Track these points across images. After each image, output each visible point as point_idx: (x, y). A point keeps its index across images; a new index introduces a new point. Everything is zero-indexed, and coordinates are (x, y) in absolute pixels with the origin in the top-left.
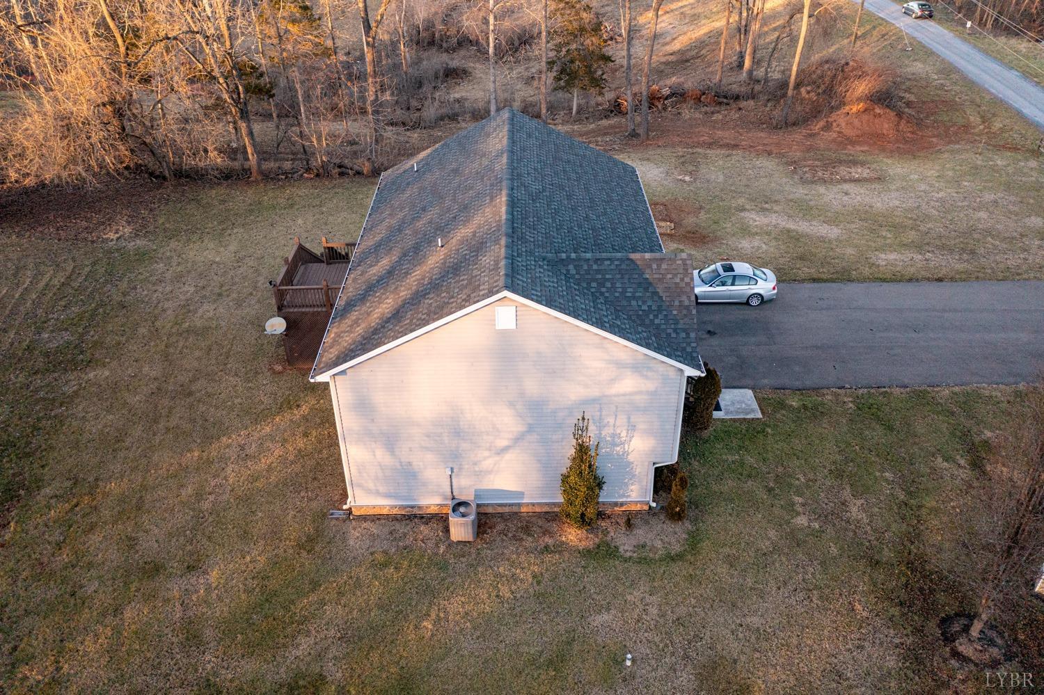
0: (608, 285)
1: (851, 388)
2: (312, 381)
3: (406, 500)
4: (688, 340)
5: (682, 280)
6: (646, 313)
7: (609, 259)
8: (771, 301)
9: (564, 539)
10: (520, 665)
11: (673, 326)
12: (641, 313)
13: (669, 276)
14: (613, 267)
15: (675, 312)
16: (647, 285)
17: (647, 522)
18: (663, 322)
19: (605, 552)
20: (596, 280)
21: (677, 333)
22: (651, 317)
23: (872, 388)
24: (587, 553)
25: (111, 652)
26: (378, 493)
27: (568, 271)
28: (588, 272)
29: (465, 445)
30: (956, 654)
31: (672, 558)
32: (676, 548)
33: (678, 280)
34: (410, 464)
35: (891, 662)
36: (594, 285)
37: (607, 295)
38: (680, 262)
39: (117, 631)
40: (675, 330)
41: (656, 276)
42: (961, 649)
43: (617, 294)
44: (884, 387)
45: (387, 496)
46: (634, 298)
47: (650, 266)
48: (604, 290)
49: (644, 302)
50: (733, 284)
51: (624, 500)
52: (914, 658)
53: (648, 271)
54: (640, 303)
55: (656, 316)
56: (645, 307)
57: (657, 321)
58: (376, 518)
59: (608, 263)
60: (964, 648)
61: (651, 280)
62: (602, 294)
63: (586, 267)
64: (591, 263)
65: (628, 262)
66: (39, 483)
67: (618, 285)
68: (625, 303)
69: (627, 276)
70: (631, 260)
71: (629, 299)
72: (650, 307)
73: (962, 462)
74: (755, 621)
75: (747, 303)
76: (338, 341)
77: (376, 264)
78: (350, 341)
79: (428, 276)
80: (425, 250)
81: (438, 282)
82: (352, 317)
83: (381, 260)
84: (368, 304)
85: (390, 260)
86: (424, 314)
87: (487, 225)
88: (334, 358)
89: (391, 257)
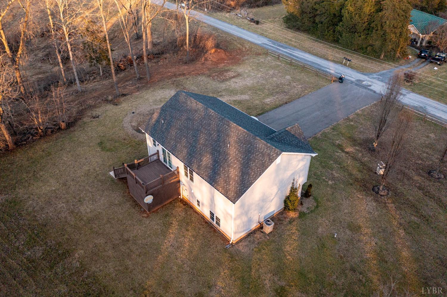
6: (297, 144)
9: (291, 217)
11: (304, 145)
13: (296, 131)
14: (284, 134)
15: (303, 141)
16: (293, 136)
18: (302, 144)
19: (303, 214)
20: (282, 140)
21: (306, 146)
24: (298, 218)
26: (241, 232)
27: (275, 140)
30: (381, 195)
31: (317, 207)
32: (315, 204)
34: (250, 217)
35: (374, 204)
36: (283, 141)
38: (296, 126)
41: (294, 132)
42: (381, 194)
43: (289, 142)
45: (243, 232)
46: (293, 141)
47: (291, 130)
48: (285, 142)
52: (377, 201)
53: (292, 132)
55: (300, 144)
56: (296, 142)
58: (241, 240)
59: (282, 133)
60: (382, 193)
61: (294, 134)
62: (286, 143)
63: (278, 137)
64: (279, 135)
65: (286, 132)
67: (288, 139)
68: (292, 143)
69: (288, 135)
70: (287, 130)
73: (340, 151)
76: (226, 189)
77: (201, 161)
78: (234, 187)
79: (238, 158)
80: (221, 150)
81: (246, 158)
82: (221, 181)
83: (201, 159)
84: (222, 174)
85: (208, 158)
86: (257, 169)
87: (241, 135)
88: (235, 195)
89: (206, 156)
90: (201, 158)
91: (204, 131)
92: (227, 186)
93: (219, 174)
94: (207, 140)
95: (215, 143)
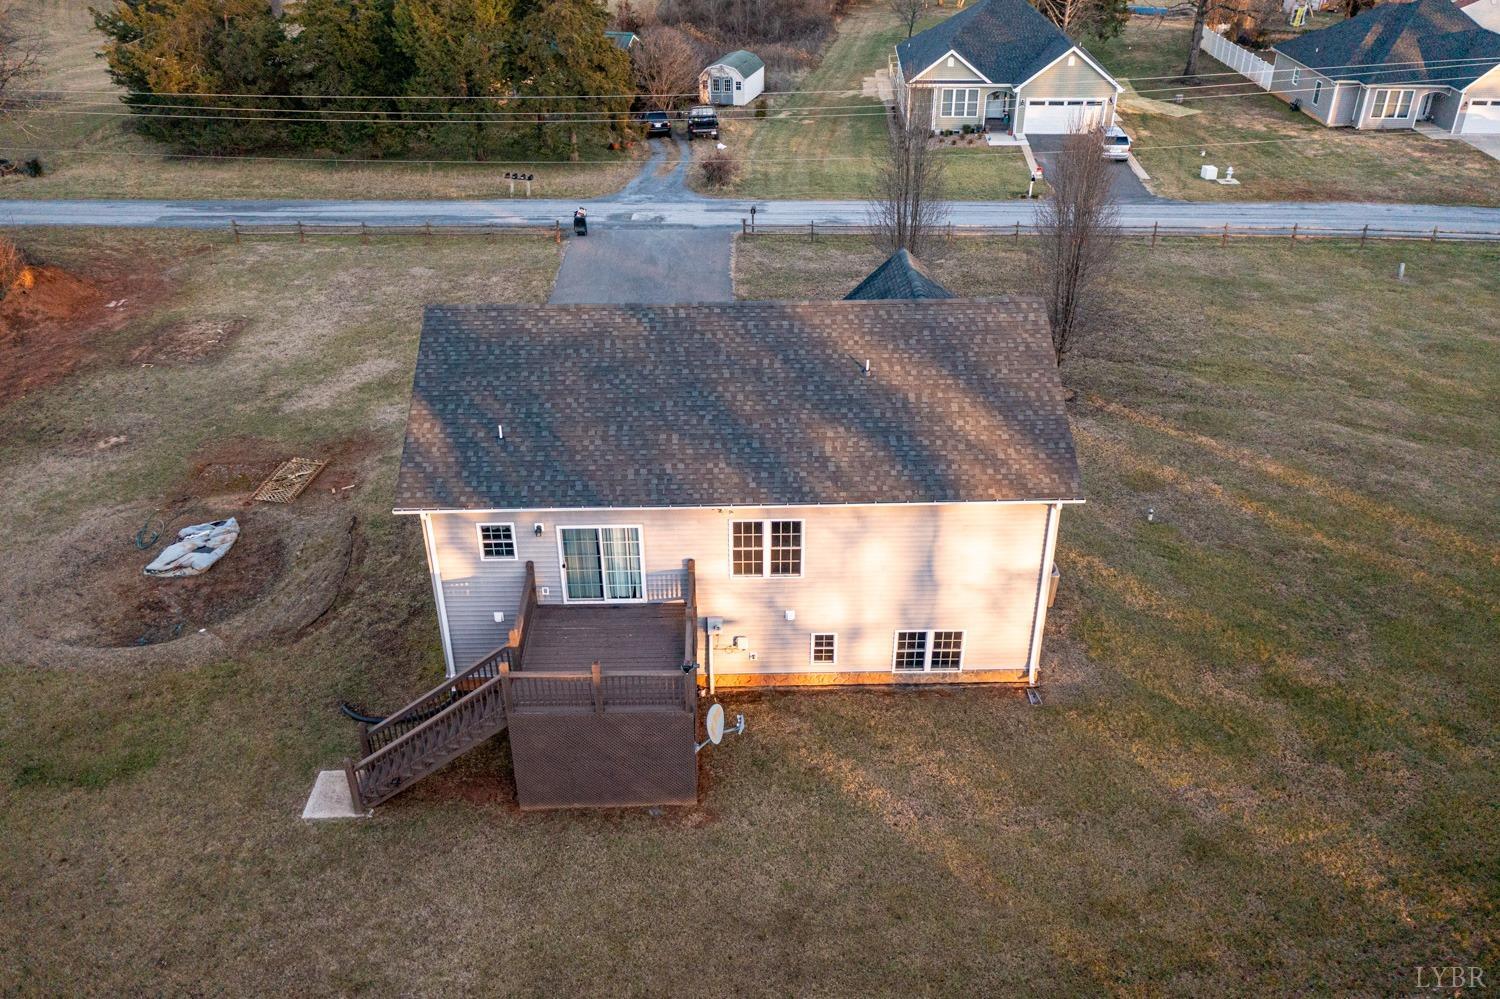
76: (1011, 482)
77: (824, 460)
78: (1024, 462)
79: (935, 381)
80: (851, 392)
81: (961, 367)
82: (965, 468)
83: (816, 454)
84: (944, 453)
85: (833, 440)
86: (1029, 375)
87: (861, 321)
88: (1055, 476)
89: (825, 438)
90: (810, 454)
91: (714, 376)
92: (1003, 471)
93: (936, 458)
94: (762, 395)
95: (805, 387)
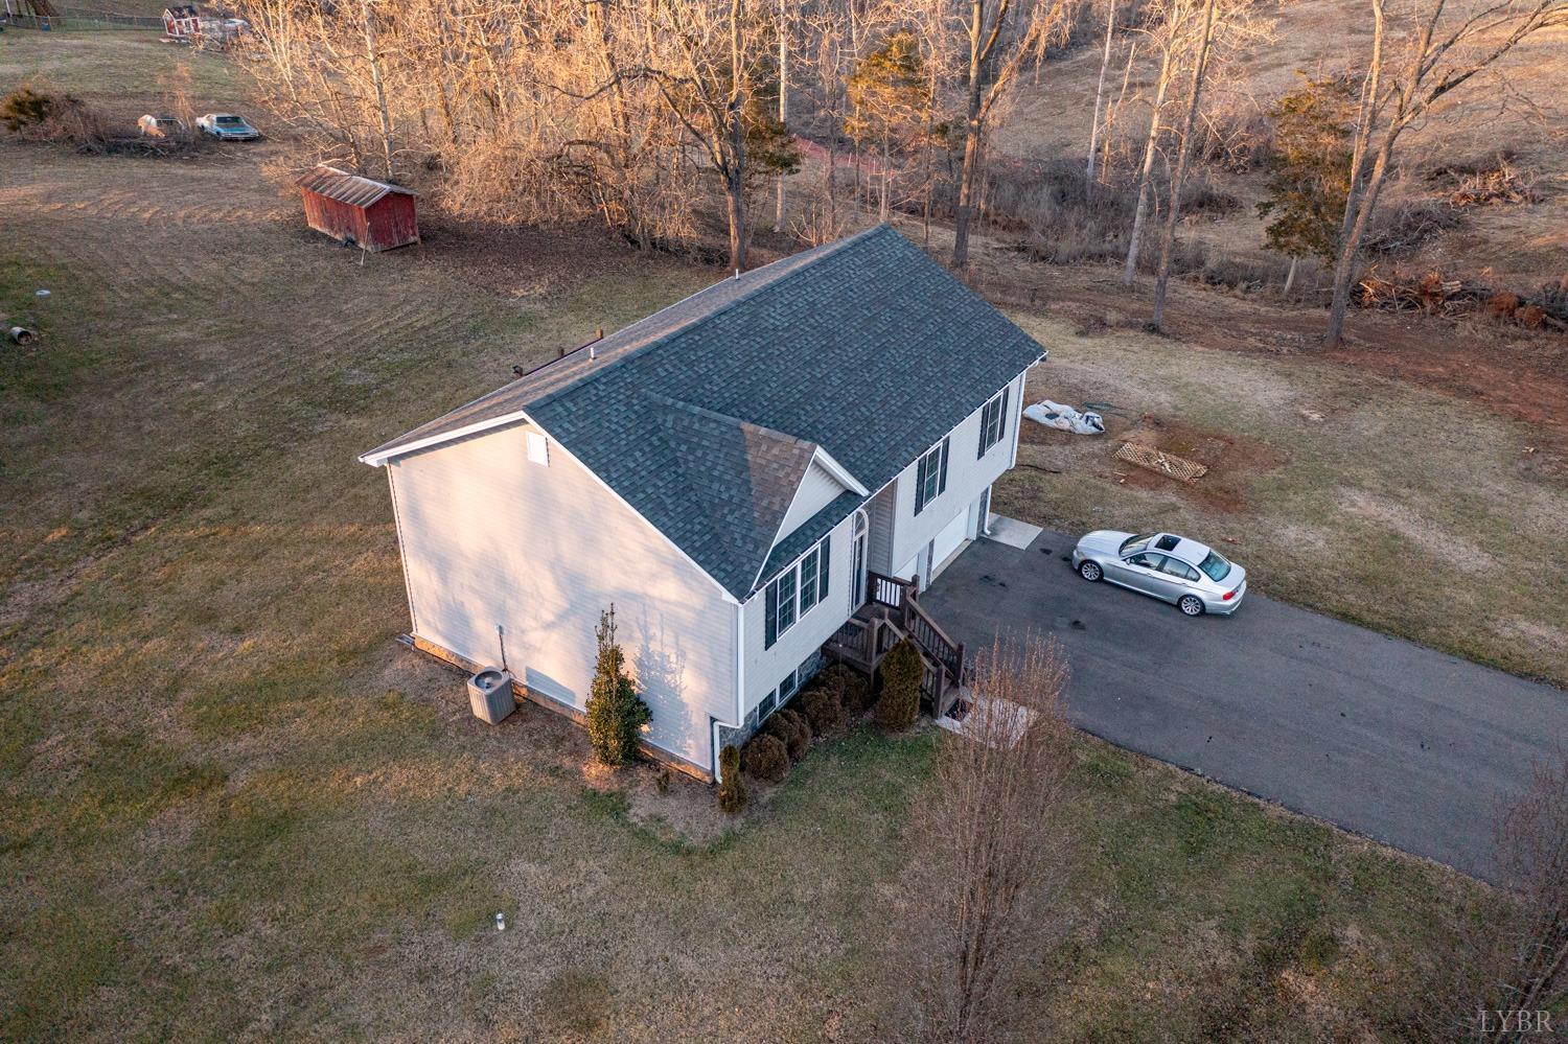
0: (699, 453)
1: (1202, 776)
2: (361, 460)
3: (460, 650)
4: (752, 556)
5: (788, 475)
6: (723, 504)
7: (715, 421)
8: (1218, 616)
9: (585, 769)
10: (396, 864)
11: (744, 531)
12: (717, 501)
13: (775, 466)
14: (716, 433)
15: (756, 515)
16: (743, 467)
17: (693, 796)
18: (736, 522)
19: (614, 805)
21: (745, 543)
22: (726, 511)
23: (1238, 789)
24: (592, 796)
25: (105, 669)
26: (437, 631)
27: (665, 421)
28: (686, 429)
29: (510, 603)
31: (677, 849)
32: (692, 842)
33: (781, 474)
34: (462, 604)
37: (691, 465)
39: (129, 653)
40: (744, 538)
41: (758, 461)
43: (703, 469)
44: (1259, 797)
45: (446, 638)
46: (720, 479)
47: (758, 446)
49: (728, 489)
50: (1160, 569)
51: (681, 755)
53: (752, 451)
54: (723, 488)
55: (732, 512)
56: (725, 496)
57: (729, 518)
58: (434, 661)
59: (713, 425)
61: (750, 464)
63: (686, 423)
64: (695, 419)
65: (736, 433)
66: (208, 501)
67: (710, 457)
68: (705, 482)
69: (726, 450)
70: (741, 430)
71: (712, 479)
72: (731, 497)
74: (688, 965)
75: (1178, 606)
